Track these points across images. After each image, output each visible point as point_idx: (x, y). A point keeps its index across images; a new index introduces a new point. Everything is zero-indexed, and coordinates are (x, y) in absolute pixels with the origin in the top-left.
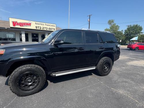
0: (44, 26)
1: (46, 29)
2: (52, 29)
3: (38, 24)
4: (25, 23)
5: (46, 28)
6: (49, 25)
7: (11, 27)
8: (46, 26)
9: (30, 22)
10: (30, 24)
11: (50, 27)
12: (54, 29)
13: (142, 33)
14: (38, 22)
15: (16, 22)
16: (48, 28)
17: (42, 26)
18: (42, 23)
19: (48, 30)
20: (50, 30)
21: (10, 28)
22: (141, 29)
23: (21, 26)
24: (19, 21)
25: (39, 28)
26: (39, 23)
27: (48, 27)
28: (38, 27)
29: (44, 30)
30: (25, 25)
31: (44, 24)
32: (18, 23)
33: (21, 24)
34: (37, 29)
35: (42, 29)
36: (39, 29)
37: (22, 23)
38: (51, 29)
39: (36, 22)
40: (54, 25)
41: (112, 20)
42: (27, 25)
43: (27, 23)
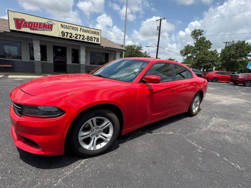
0: (79, 33)
1: (83, 39)
2: (93, 39)
3: (67, 27)
4: (40, 24)
5: (82, 37)
6: (88, 32)
7: (12, 31)
8: (82, 33)
9: (50, 23)
10: (50, 27)
11: (90, 35)
12: (98, 39)
14: (66, 24)
15: (23, 20)
16: (86, 37)
17: (74, 32)
18: (74, 26)
19: (86, 40)
20: (90, 41)
21: (9, 31)
23: (31, 29)
24: (28, 19)
25: (69, 35)
26: (68, 25)
27: (86, 35)
28: (66, 34)
29: (78, 39)
30: (40, 27)
31: (79, 28)
32: (26, 23)
33: (32, 25)
34: (65, 37)
35: (73, 38)
36: (68, 37)
37: (35, 24)
38: (91, 38)
39: (62, 23)
40: (98, 31)
41: (199, 30)
42: (43, 28)
43: (44, 24)
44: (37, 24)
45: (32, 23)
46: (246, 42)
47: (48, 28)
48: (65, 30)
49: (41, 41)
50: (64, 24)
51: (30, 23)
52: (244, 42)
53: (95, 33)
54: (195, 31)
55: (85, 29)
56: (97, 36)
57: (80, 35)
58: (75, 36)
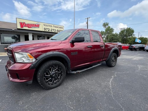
0: (53, 28)
1: (55, 31)
3: (47, 26)
4: (33, 25)
5: (54, 30)
6: (57, 27)
7: (18, 29)
8: (54, 28)
10: (38, 26)
11: (59, 29)
13: (134, 35)
14: (46, 24)
15: (24, 23)
17: (50, 28)
18: (50, 25)
22: (133, 31)
23: (29, 27)
24: (27, 22)
25: (48, 30)
27: (56, 29)
28: (46, 29)
29: (53, 32)
30: (33, 26)
31: (53, 25)
32: (26, 24)
33: (29, 25)
34: (46, 31)
35: (50, 31)
36: (47, 31)
37: (30, 25)
38: (59, 31)
39: (44, 24)
40: (62, 27)
41: (107, 23)
42: (35, 26)
43: (35, 25)
44: (32, 25)
45: (29, 24)
46: (131, 28)
47: (37, 26)
48: (46, 27)
49: (33, 34)
50: (45, 24)
51: (28, 24)
52: (130, 28)
53: (61, 28)
54: (104, 23)
55: (56, 26)
56: (61, 29)
57: (54, 29)
58: (51, 30)
